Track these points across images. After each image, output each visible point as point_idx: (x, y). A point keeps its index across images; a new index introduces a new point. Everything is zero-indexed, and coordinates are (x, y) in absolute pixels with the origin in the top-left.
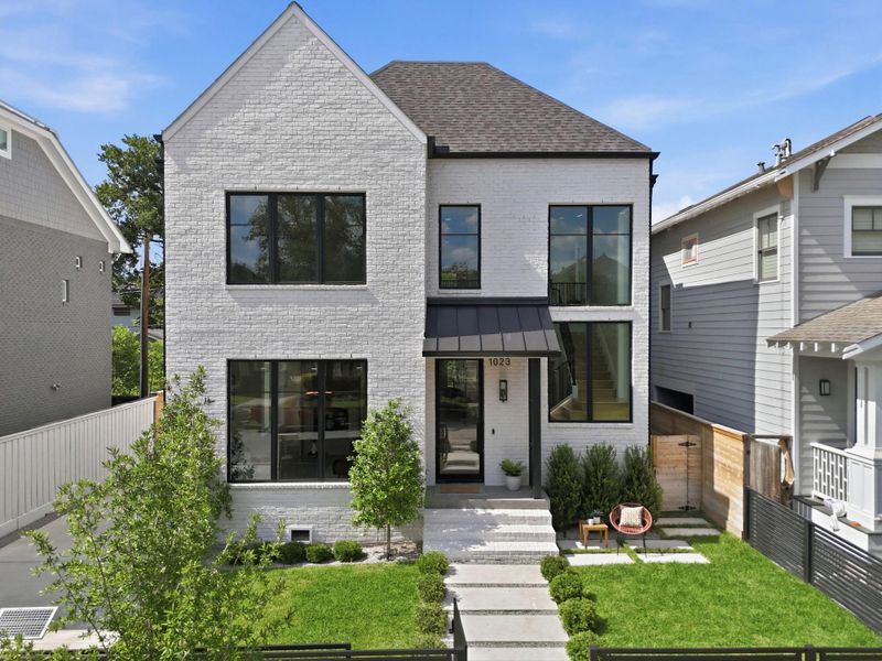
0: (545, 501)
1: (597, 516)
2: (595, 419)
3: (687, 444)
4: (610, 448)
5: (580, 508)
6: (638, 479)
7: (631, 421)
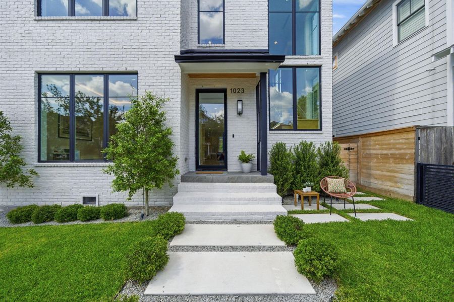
0: (270, 176)
1: (309, 186)
2: (298, 128)
3: (349, 149)
4: (311, 144)
5: (292, 183)
6: (332, 162)
7: (321, 129)
